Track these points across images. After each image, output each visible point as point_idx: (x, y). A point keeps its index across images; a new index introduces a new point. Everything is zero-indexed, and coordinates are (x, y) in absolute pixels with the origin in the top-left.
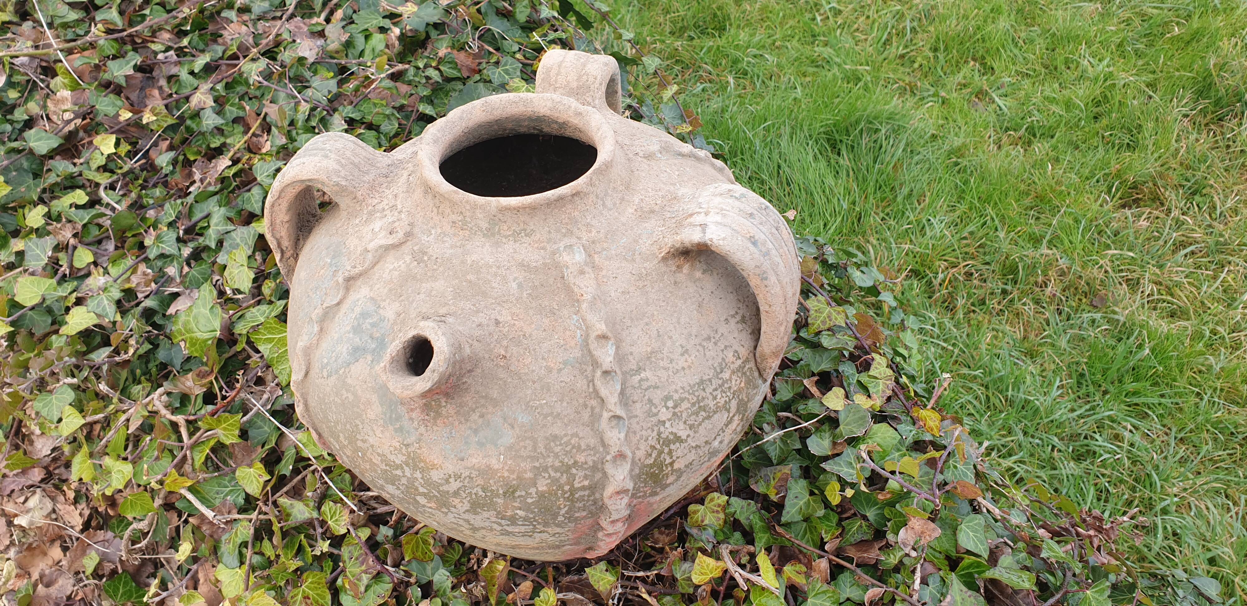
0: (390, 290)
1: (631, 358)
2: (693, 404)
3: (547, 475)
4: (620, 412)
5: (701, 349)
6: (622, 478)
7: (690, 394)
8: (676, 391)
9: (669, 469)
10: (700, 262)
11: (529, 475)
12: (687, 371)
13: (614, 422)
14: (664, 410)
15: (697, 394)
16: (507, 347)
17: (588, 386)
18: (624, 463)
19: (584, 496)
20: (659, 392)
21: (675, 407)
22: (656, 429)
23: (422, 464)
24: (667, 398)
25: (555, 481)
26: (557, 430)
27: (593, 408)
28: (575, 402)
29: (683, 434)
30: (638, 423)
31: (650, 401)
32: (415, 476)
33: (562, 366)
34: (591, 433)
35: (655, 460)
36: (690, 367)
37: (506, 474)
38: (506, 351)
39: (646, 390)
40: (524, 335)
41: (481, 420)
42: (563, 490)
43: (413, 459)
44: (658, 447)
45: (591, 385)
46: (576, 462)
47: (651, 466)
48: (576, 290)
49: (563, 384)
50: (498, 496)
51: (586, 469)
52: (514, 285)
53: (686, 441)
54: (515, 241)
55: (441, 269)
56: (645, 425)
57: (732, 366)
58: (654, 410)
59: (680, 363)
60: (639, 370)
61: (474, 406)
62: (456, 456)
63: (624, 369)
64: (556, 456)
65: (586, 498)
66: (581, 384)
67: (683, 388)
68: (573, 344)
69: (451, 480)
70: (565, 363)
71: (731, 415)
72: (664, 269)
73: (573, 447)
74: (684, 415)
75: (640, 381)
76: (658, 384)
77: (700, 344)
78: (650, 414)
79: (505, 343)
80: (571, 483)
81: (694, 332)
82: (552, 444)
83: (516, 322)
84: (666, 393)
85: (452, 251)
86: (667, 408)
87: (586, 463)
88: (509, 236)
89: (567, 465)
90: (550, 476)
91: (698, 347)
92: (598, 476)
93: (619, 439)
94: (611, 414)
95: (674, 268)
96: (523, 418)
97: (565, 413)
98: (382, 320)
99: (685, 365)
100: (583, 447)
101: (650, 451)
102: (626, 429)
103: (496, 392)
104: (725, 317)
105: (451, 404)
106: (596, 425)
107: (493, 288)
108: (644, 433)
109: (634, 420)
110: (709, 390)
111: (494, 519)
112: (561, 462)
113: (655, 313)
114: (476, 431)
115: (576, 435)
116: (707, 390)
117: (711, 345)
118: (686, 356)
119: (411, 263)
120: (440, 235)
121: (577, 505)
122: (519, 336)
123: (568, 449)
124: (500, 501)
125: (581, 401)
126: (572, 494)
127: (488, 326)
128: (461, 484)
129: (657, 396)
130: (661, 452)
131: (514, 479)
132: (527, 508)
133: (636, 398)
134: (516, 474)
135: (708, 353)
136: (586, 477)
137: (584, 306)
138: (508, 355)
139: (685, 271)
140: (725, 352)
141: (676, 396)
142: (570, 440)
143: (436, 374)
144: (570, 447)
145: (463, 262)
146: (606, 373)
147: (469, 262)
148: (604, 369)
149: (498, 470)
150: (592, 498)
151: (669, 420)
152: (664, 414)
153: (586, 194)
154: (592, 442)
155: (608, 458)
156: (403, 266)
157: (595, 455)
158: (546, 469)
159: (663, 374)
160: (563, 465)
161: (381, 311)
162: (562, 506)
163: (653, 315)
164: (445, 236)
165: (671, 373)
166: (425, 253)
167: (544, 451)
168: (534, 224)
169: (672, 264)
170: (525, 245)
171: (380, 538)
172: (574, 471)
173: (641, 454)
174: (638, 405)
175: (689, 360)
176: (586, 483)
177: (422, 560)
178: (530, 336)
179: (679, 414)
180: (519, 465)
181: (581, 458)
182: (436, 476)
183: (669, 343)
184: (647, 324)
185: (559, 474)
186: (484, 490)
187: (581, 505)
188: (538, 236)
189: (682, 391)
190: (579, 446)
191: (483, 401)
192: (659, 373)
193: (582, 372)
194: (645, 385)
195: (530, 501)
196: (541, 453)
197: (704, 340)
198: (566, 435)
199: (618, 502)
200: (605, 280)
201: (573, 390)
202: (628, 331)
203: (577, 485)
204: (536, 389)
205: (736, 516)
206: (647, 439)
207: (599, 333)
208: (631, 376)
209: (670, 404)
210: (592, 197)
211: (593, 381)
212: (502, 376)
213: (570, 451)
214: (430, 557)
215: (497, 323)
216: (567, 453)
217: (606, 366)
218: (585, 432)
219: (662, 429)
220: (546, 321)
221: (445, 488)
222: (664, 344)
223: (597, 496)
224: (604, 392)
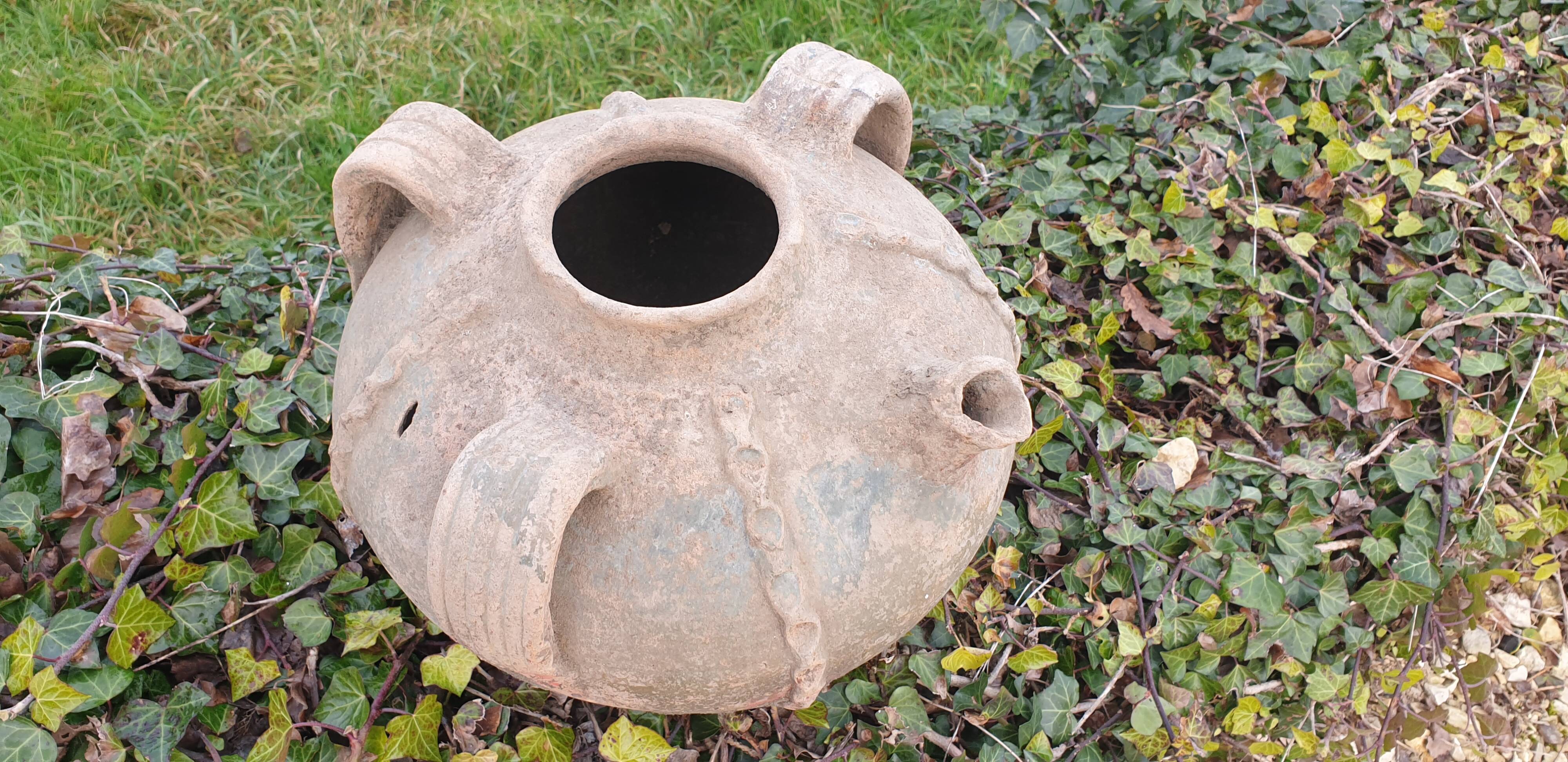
0: (814, 440)
48: (896, 240)
55: (817, 366)
85: (798, 345)
98: (847, 467)
107: (865, 320)
119: (789, 400)
120: (764, 352)
145: (820, 337)
147: (824, 330)
156: (788, 412)
161: (836, 463)
164: (769, 345)
166: (784, 379)
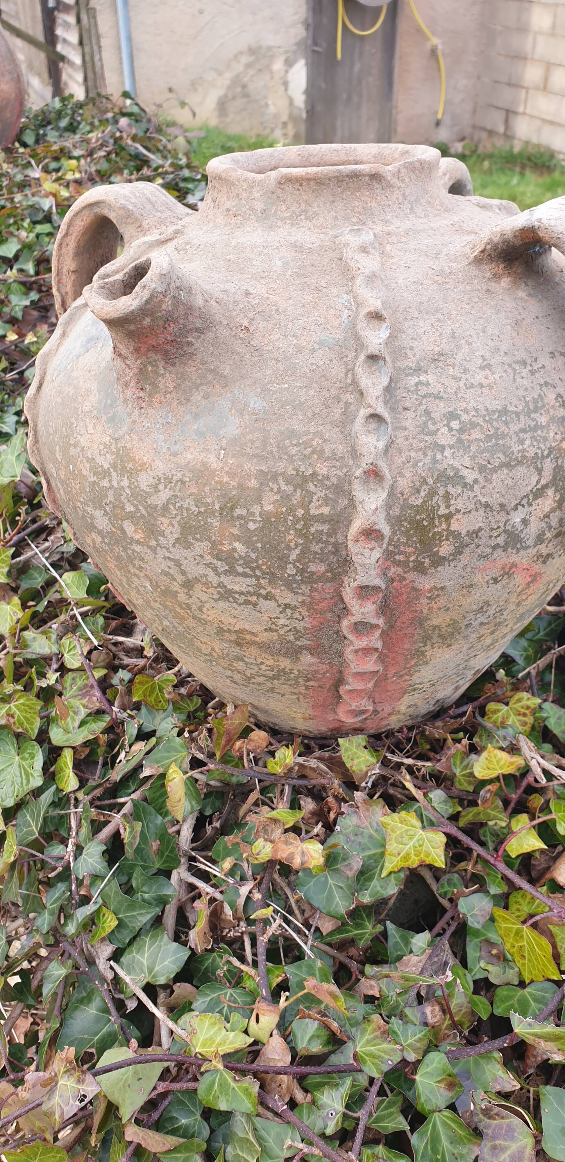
1: (410, 353)
2: (489, 437)
3: (275, 487)
4: (381, 410)
5: (510, 371)
6: (373, 507)
7: (485, 421)
8: (466, 411)
9: (444, 526)
10: (526, 285)
11: (253, 483)
12: (486, 391)
13: (373, 426)
14: (445, 430)
15: (495, 424)
16: (252, 320)
17: (346, 375)
18: (380, 490)
19: (321, 532)
20: (441, 405)
21: (462, 431)
22: (430, 453)
23: (131, 465)
24: (452, 416)
25: (286, 498)
26: (295, 424)
27: (347, 405)
28: (325, 393)
29: (470, 476)
30: (406, 439)
31: (427, 413)
32: (122, 484)
33: (316, 346)
34: (341, 436)
35: (424, 502)
36: (490, 387)
37: (225, 479)
38: (250, 323)
39: (424, 397)
40: (277, 310)
41: (204, 402)
42: (294, 516)
43: (121, 459)
44: (430, 481)
45: (350, 375)
46: (314, 474)
47: (419, 509)
48: (352, 265)
49: (314, 367)
50: (213, 513)
51: (328, 488)
52: (279, 263)
53: (472, 487)
54: (292, 225)
55: (201, 253)
56: (415, 443)
57: (552, 412)
58: (431, 427)
59: (477, 377)
60: (418, 370)
61: (198, 381)
62: (169, 449)
63: (399, 364)
64: (291, 459)
65: (324, 538)
66: (337, 370)
67: (477, 410)
68: (336, 323)
69: (161, 487)
70: (321, 343)
71: (543, 482)
72: (475, 272)
73: (314, 452)
74: (473, 448)
75: (417, 384)
76: (442, 394)
77: (510, 365)
78: (423, 430)
79: (251, 315)
80: (306, 505)
81: (504, 348)
82: (287, 442)
83: (271, 296)
84: (451, 409)
86: (451, 429)
87: (328, 478)
88: (286, 218)
89: (303, 476)
90: (279, 488)
91: (506, 367)
92: (344, 502)
93: (375, 447)
94: (370, 411)
95: (488, 275)
96: (256, 403)
97: (310, 403)
99: (485, 382)
100: (327, 454)
101: (418, 484)
102: (387, 437)
103: (228, 368)
104: (550, 350)
105: (170, 372)
106: (348, 428)
107: (254, 265)
108: (413, 454)
109: (402, 434)
110: (515, 427)
111: (208, 558)
112: (295, 469)
113: (453, 312)
114: (196, 416)
115: (319, 434)
116: (511, 426)
117: (525, 372)
118: (488, 371)
121: (312, 547)
122: (271, 311)
123: (307, 452)
124: (215, 522)
125: (333, 392)
126: (306, 526)
127: (234, 294)
128: (172, 493)
129: (439, 409)
130: (433, 493)
131: (234, 488)
132: (247, 539)
133: (408, 404)
134: (237, 480)
135: (519, 380)
136: (326, 500)
137: (359, 280)
138: (252, 328)
139: (503, 284)
140: (544, 388)
141: (465, 418)
142: (312, 440)
143: (146, 291)
144: (310, 450)
145: (227, 245)
146: (373, 358)
147: (234, 245)
148: (369, 352)
149: (216, 470)
150: (332, 540)
151: (451, 447)
152: (444, 437)
153: (390, 186)
154: (341, 449)
155: (359, 473)
157: (341, 468)
158: (274, 477)
159: (452, 386)
160: (298, 474)
162: (292, 545)
163: (450, 313)
165: (462, 385)
166: (189, 243)
167: (275, 450)
168: (318, 206)
169: (487, 269)
170: (304, 229)
171: (115, 681)
172: (311, 487)
173: (404, 484)
174: (410, 414)
175: (491, 377)
176: (326, 510)
177: (153, 707)
178: (285, 311)
179: (466, 444)
180: (241, 466)
181: (322, 469)
182: (144, 481)
183: (466, 349)
184: (439, 320)
185: (291, 488)
186: (198, 502)
187: (317, 549)
188: (321, 220)
189: (474, 413)
190: (322, 452)
191: (210, 377)
192: (446, 381)
193: (342, 357)
194: (424, 391)
195: (252, 526)
196: (271, 452)
197: (517, 362)
198: (307, 433)
199: (367, 552)
200: (394, 267)
201: (324, 376)
202: (411, 323)
203: (314, 512)
204: (278, 369)
205: (547, 723)
206: (415, 465)
207: (372, 309)
208: (407, 375)
209: (455, 425)
210: (397, 194)
211: (353, 369)
212: (240, 350)
213: (309, 457)
214: (162, 706)
215: (247, 293)
216: (305, 458)
217: (373, 348)
218: (331, 433)
219: (439, 456)
220: (308, 298)
221: (153, 500)
222: (458, 348)
223: (340, 537)
224: (365, 381)
